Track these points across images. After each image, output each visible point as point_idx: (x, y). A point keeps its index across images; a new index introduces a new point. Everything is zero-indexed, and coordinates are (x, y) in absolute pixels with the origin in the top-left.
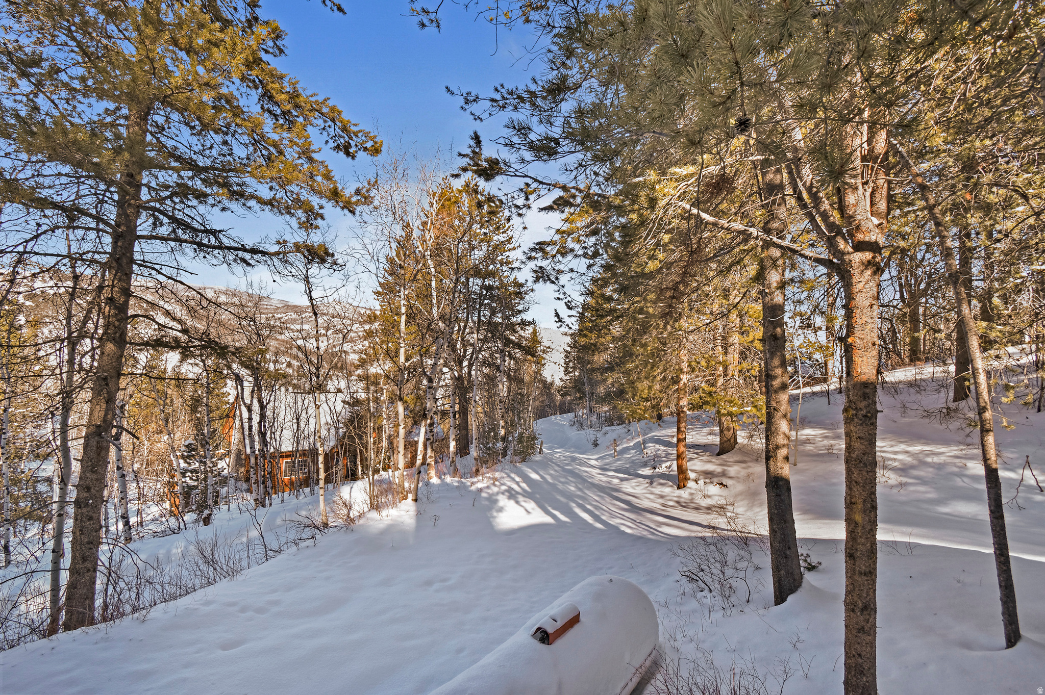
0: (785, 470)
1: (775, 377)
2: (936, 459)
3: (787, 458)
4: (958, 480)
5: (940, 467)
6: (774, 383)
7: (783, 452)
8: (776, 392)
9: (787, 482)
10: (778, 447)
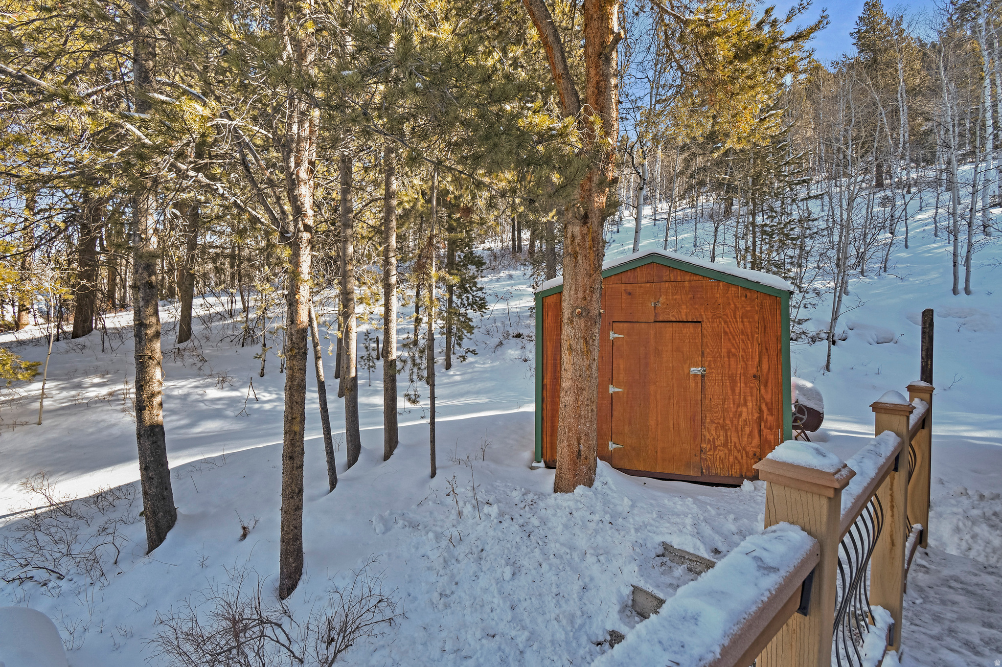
0: (159, 416)
1: (149, 326)
2: (181, 392)
3: (161, 405)
4: (202, 404)
5: (184, 397)
6: (149, 332)
7: (157, 400)
8: (151, 340)
9: (161, 427)
10: (153, 395)
